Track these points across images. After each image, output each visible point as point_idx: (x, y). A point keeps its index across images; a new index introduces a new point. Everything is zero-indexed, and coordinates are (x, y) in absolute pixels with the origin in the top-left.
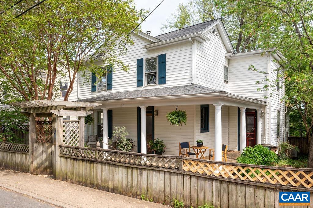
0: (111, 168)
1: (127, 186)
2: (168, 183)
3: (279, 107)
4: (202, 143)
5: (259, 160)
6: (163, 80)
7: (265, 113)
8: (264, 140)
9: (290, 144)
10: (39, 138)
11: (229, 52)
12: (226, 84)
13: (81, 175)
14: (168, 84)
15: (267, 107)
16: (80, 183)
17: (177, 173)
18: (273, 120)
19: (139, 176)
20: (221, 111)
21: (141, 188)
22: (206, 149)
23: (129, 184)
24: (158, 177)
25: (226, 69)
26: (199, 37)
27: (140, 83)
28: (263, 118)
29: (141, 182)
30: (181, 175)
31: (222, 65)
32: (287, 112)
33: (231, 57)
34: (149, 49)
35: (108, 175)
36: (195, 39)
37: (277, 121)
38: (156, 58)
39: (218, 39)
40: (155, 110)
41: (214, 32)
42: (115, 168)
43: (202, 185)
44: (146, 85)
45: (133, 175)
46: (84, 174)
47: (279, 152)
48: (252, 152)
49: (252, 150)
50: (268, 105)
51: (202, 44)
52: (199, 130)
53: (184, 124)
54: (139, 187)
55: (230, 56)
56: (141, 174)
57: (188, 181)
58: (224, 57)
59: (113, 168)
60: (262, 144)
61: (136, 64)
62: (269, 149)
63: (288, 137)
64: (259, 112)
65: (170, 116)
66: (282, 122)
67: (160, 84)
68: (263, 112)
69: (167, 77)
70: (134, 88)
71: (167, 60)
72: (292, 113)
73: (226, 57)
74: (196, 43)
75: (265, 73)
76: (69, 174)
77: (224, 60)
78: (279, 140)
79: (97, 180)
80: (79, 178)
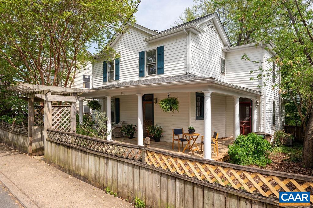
0: (83, 155)
1: (95, 176)
2: (131, 177)
3: (275, 98)
4: (194, 130)
5: (251, 149)
6: (161, 70)
7: (260, 103)
8: (259, 128)
9: (286, 132)
10: (38, 122)
11: (225, 46)
12: (223, 76)
13: (61, 160)
14: (166, 74)
15: (262, 97)
16: (60, 168)
17: (140, 166)
18: (268, 109)
19: (105, 165)
20: (210, 98)
21: (107, 180)
22: (198, 136)
23: (97, 174)
24: (122, 169)
25: (223, 61)
26: (193, 28)
27: (142, 74)
28: (258, 107)
29: (107, 173)
30: (143, 169)
31: (219, 58)
32: (282, 102)
33: (228, 50)
34: (149, 42)
35: (81, 162)
36: (190, 31)
37: (272, 110)
38: (155, 51)
39: (214, 32)
40: (154, 98)
41: (210, 26)
42: (86, 155)
43: (165, 183)
44: (147, 75)
45: (101, 164)
46: (63, 159)
47: (274, 140)
48: (244, 140)
49: (244, 138)
50: (263, 95)
51: (197, 36)
52: (195, 118)
53: (176, 111)
54: (105, 178)
55: (226, 49)
56: (107, 164)
57: (151, 177)
58: (221, 50)
59: (84, 154)
60: (257, 132)
61: (138, 56)
62: (263, 137)
63: (284, 126)
64: (254, 102)
65: (162, 103)
66: (277, 112)
67: (158, 74)
68: (258, 101)
69: (164, 67)
70: (137, 78)
71: (165, 52)
72: (287, 104)
73: (222, 50)
74: (190, 34)
75: (258, 62)
76: (53, 158)
77: (222, 53)
78: (274, 128)
79: (72, 166)
80: (60, 163)
